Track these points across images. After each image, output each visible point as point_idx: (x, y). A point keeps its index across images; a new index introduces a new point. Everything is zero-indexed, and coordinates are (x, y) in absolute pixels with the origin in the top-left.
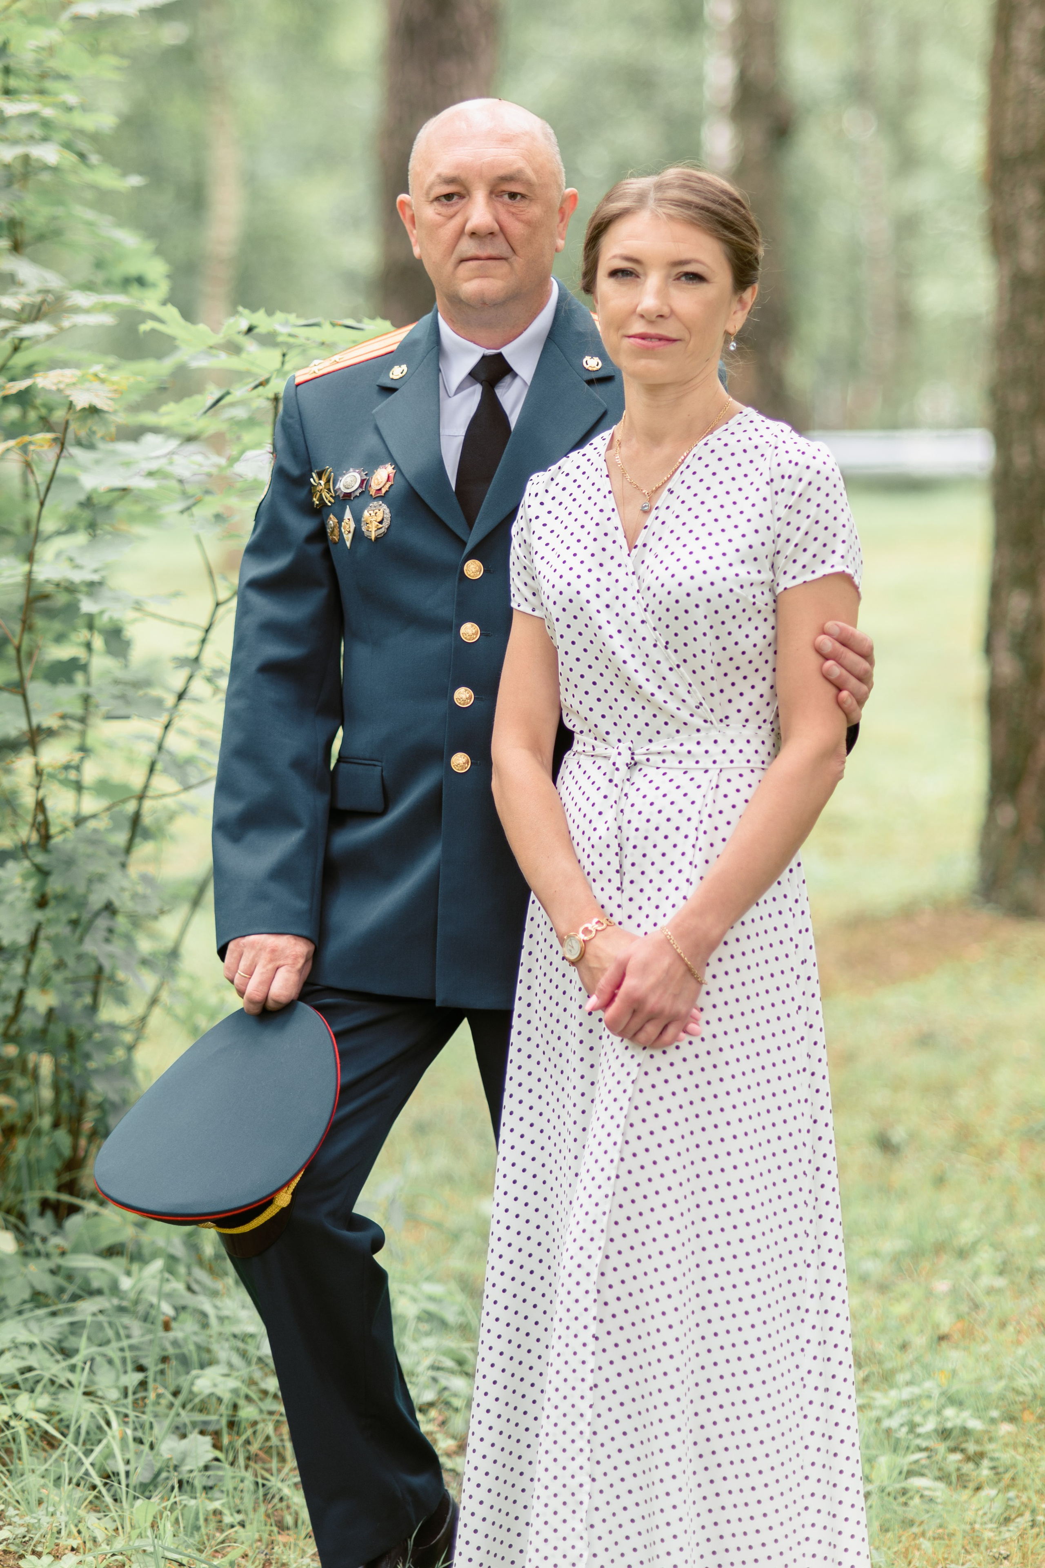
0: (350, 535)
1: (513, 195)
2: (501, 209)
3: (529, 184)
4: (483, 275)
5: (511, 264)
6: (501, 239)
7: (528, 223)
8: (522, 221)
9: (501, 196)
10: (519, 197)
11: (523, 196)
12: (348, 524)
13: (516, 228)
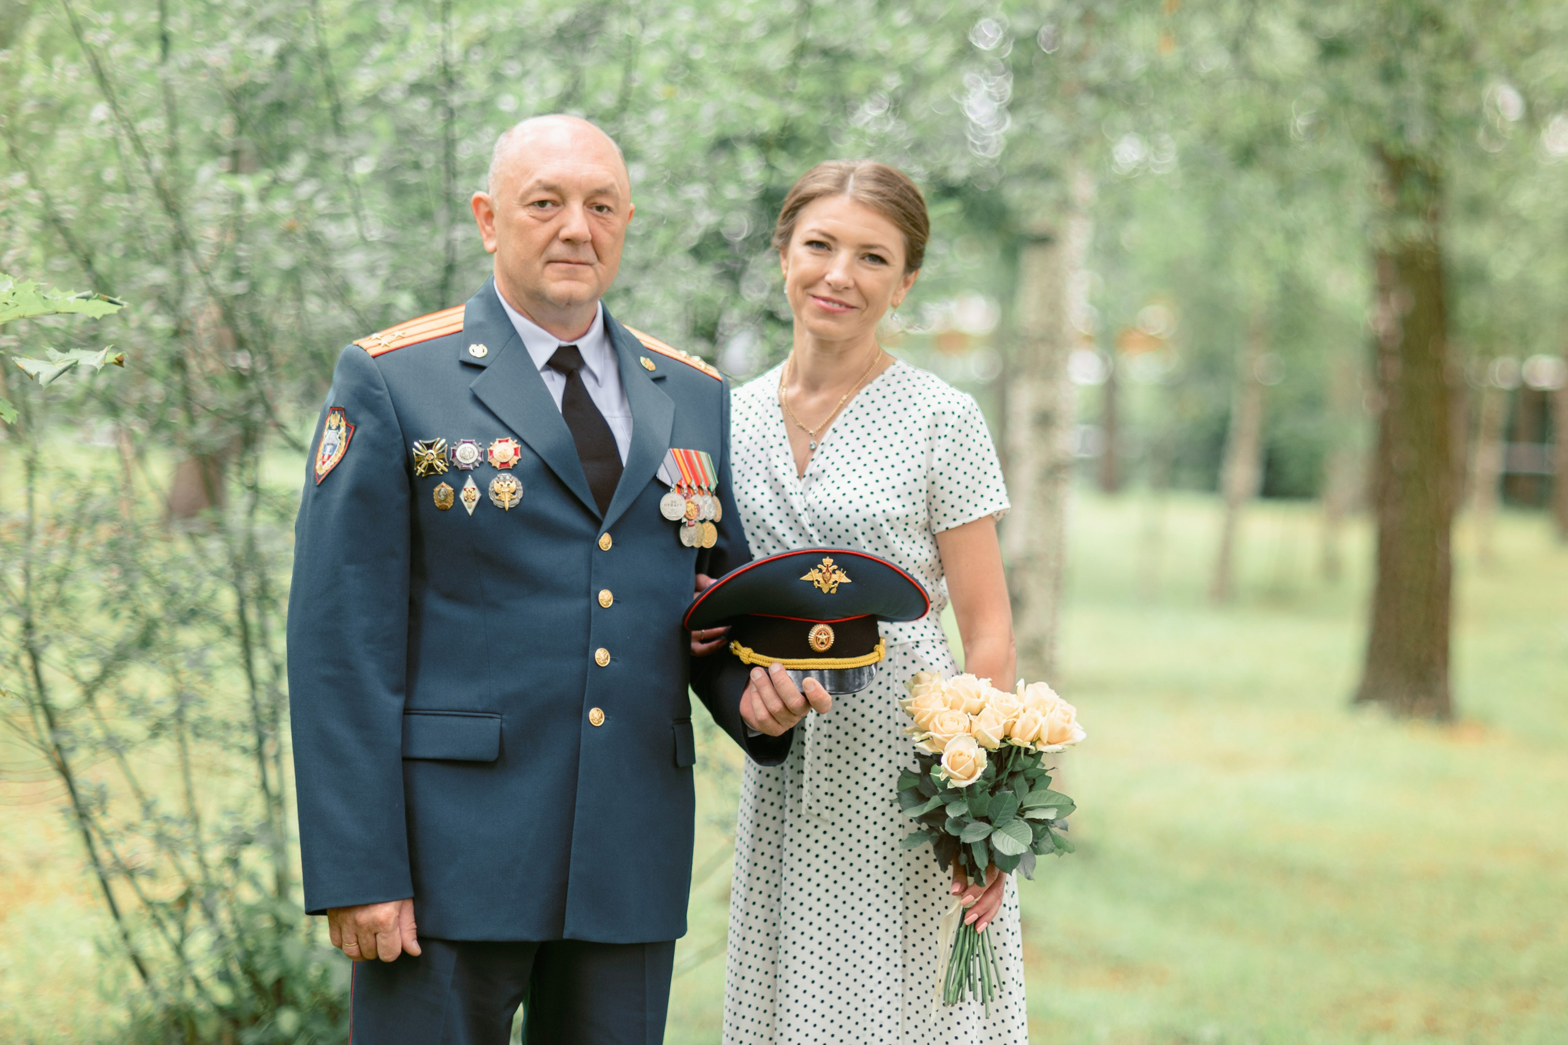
0: (474, 504)
1: (600, 208)
2: (593, 220)
3: (616, 198)
4: (571, 277)
5: (595, 270)
6: (589, 247)
7: (613, 234)
8: (609, 232)
9: (591, 208)
10: (605, 210)
11: (609, 209)
12: (470, 494)
13: (604, 238)
